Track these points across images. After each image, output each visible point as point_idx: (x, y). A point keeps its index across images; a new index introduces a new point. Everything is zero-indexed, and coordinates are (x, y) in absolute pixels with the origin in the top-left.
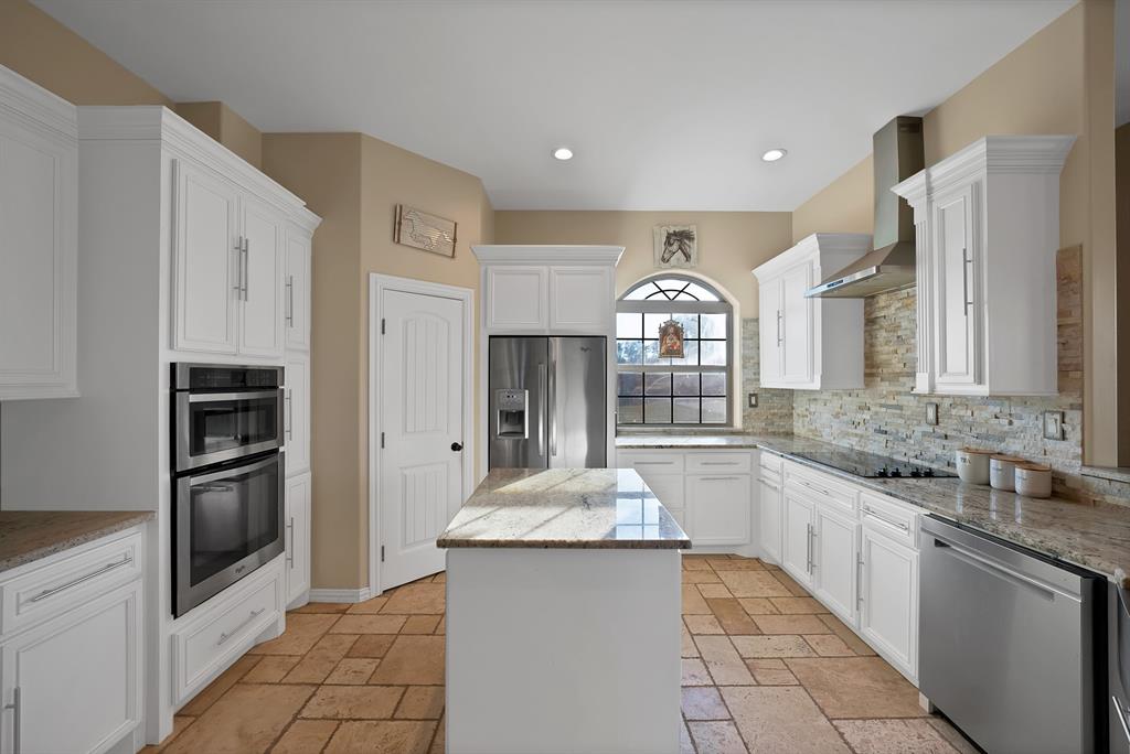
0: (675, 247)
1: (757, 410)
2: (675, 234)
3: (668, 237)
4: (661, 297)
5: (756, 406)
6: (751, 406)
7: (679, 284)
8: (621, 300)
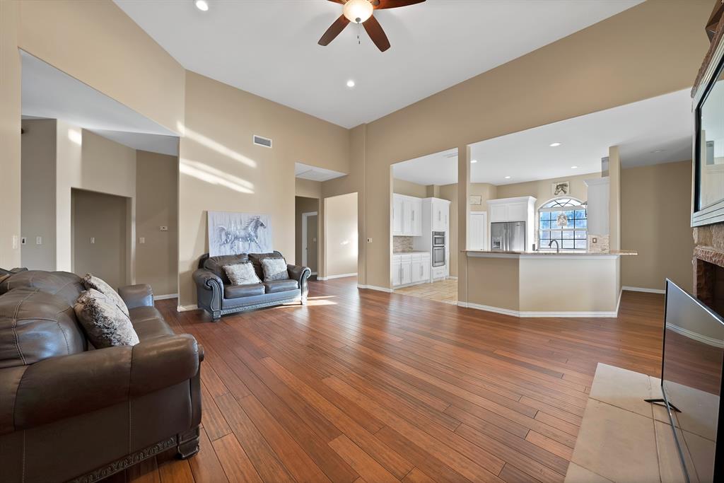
0: (560, 189)
1: (597, 243)
2: (560, 185)
3: (557, 186)
4: (558, 206)
6: (594, 242)
7: (566, 201)
8: (541, 208)
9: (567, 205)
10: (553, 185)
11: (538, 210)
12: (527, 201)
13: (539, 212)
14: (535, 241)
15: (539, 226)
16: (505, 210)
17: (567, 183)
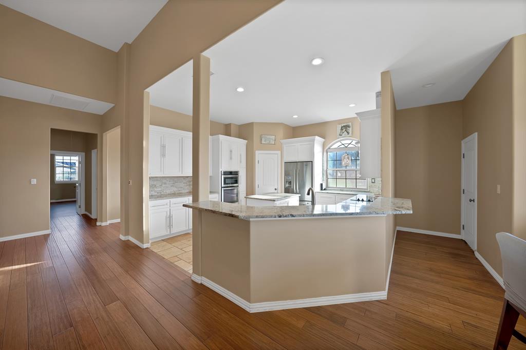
0: (344, 130)
1: (375, 184)
2: (344, 126)
3: (342, 128)
4: (343, 146)
5: (374, 183)
6: (372, 182)
7: (349, 142)
8: (329, 148)
9: (350, 146)
10: (338, 126)
11: (325, 150)
12: (313, 141)
13: (327, 152)
14: (323, 180)
15: (327, 165)
16: (295, 150)
17: (350, 124)
